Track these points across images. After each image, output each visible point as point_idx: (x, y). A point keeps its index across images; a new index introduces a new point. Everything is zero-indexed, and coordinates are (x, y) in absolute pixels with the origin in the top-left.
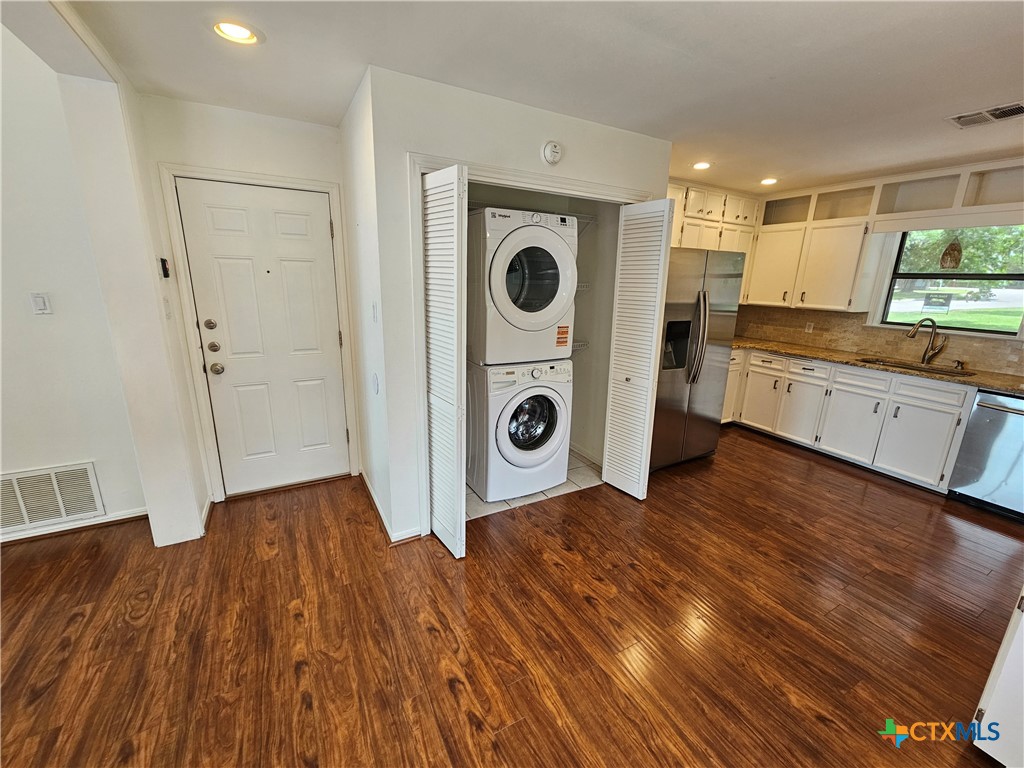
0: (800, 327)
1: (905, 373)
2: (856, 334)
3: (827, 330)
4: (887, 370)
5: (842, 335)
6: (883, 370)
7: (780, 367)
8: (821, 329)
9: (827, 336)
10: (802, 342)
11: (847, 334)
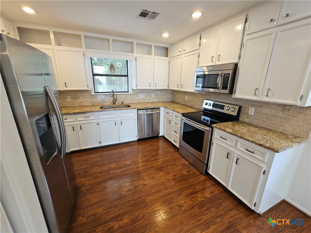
0: (64, 99)
1: (120, 110)
2: (89, 98)
3: (77, 98)
4: (115, 110)
5: (84, 99)
6: (114, 110)
7: (73, 120)
8: (74, 98)
9: (78, 101)
10: (68, 105)
11: (86, 99)
